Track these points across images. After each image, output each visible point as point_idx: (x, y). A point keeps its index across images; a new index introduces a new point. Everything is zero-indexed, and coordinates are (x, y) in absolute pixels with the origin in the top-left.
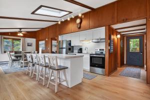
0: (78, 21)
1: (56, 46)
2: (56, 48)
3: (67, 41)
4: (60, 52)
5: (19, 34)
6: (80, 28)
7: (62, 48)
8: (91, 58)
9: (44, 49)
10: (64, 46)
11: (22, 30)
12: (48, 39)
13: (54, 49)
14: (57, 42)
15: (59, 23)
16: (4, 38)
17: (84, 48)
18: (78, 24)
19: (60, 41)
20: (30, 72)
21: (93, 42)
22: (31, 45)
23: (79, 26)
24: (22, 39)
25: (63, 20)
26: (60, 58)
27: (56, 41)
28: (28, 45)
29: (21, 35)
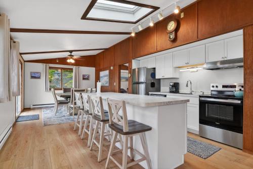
0: (172, 26)
1: (127, 80)
2: (127, 83)
3: (147, 69)
4: (135, 91)
5: (68, 61)
6: (175, 40)
7: (139, 83)
8: (203, 104)
9: (107, 85)
10: (142, 79)
11: (73, 53)
12: (114, 66)
13: (124, 85)
14: (130, 73)
15: (133, 35)
16: (50, 68)
17: (182, 84)
18: (171, 32)
19: (134, 70)
20: (80, 126)
21: (204, 69)
22: (88, 79)
23: (172, 36)
24: (74, 68)
25: (140, 29)
26: (134, 106)
27: (127, 71)
28: (84, 79)
29: (72, 61)
